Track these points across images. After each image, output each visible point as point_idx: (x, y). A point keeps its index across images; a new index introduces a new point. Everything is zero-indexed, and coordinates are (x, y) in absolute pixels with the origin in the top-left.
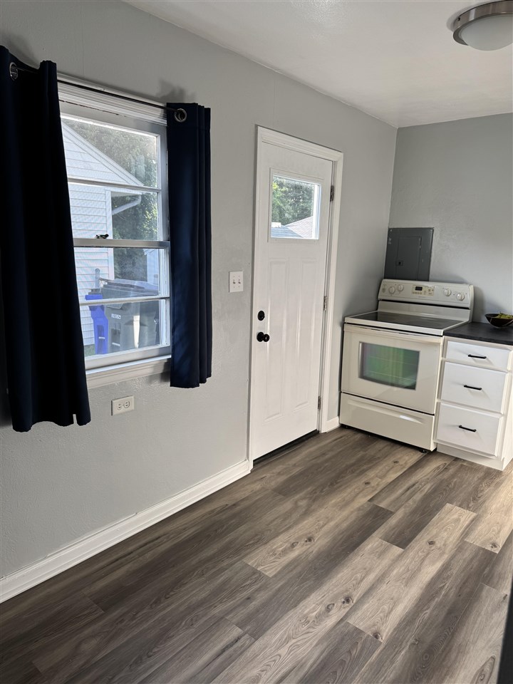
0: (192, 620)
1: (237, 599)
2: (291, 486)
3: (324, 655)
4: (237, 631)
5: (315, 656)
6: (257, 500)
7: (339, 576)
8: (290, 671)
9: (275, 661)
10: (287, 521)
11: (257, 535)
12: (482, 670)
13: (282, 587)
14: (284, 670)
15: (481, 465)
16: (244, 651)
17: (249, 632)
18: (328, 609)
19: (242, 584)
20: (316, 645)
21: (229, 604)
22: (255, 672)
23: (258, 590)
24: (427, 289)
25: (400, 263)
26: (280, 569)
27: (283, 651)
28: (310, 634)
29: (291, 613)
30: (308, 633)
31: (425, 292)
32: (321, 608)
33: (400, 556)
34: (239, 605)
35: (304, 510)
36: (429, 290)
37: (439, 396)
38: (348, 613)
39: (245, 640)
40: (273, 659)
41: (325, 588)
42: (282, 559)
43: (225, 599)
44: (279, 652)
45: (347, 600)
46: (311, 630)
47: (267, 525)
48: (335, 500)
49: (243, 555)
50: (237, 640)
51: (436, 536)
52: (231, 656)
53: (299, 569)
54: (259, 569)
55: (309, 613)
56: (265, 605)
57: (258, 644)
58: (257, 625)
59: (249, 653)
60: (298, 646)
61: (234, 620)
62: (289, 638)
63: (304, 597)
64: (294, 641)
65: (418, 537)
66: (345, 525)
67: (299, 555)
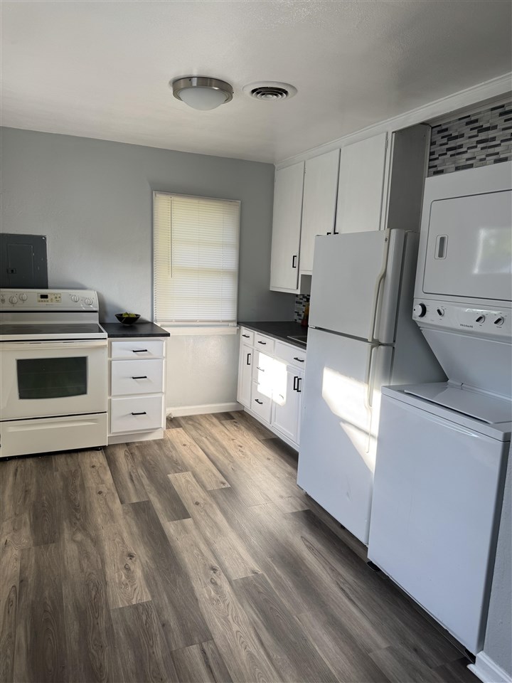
0: (155, 677)
1: (157, 633)
2: (46, 532)
3: (253, 606)
4: (195, 650)
5: (252, 612)
6: (37, 562)
7: (186, 560)
8: (256, 631)
9: (241, 637)
10: (92, 557)
11: (88, 585)
12: (307, 546)
13: (169, 598)
14: (253, 635)
15: (147, 441)
16: (218, 651)
17: (202, 640)
18: (215, 584)
19: (142, 622)
20: (243, 606)
21: (159, 642)
22: (244, 653)
23: (159, 613)
24: (53, 297)
25: (12, 271)
26: (147, 590)
27: (235, 628)
28: (230, 606)
29: (201, 605)
30: (228, 605)
31: (52, 299)
32: (211, 587)
33: (196, 522)
34: (166, 635)
35: (90, 541)
36: (56, 298)
37: (110, 394)
38: (226, 575)
39: (208, 648)
40: (238, 636)
41: (192, 574)
42: (137, 583)
43: (151, 643)
44: (234, 630)
45: (214, 570)
46: (227, 602)
47: (82, 571)
48: (99, 518)
49: (104, 606)
50: (204, 652)
51: (193, 498)
52: (219, 664)
53: (158, 579)
54: (134, 602)
55: (210, 595)
56: (179, 617)
57: (218, 641)
58: (198, 632)
59: (223, 650)
60: (237, 616)
61: (181, 645)
62: (226, 619)
63: (192, 590)
64: (230, 617)
65: (186, 505)
66: (135, 529)
67: (143, 571)
